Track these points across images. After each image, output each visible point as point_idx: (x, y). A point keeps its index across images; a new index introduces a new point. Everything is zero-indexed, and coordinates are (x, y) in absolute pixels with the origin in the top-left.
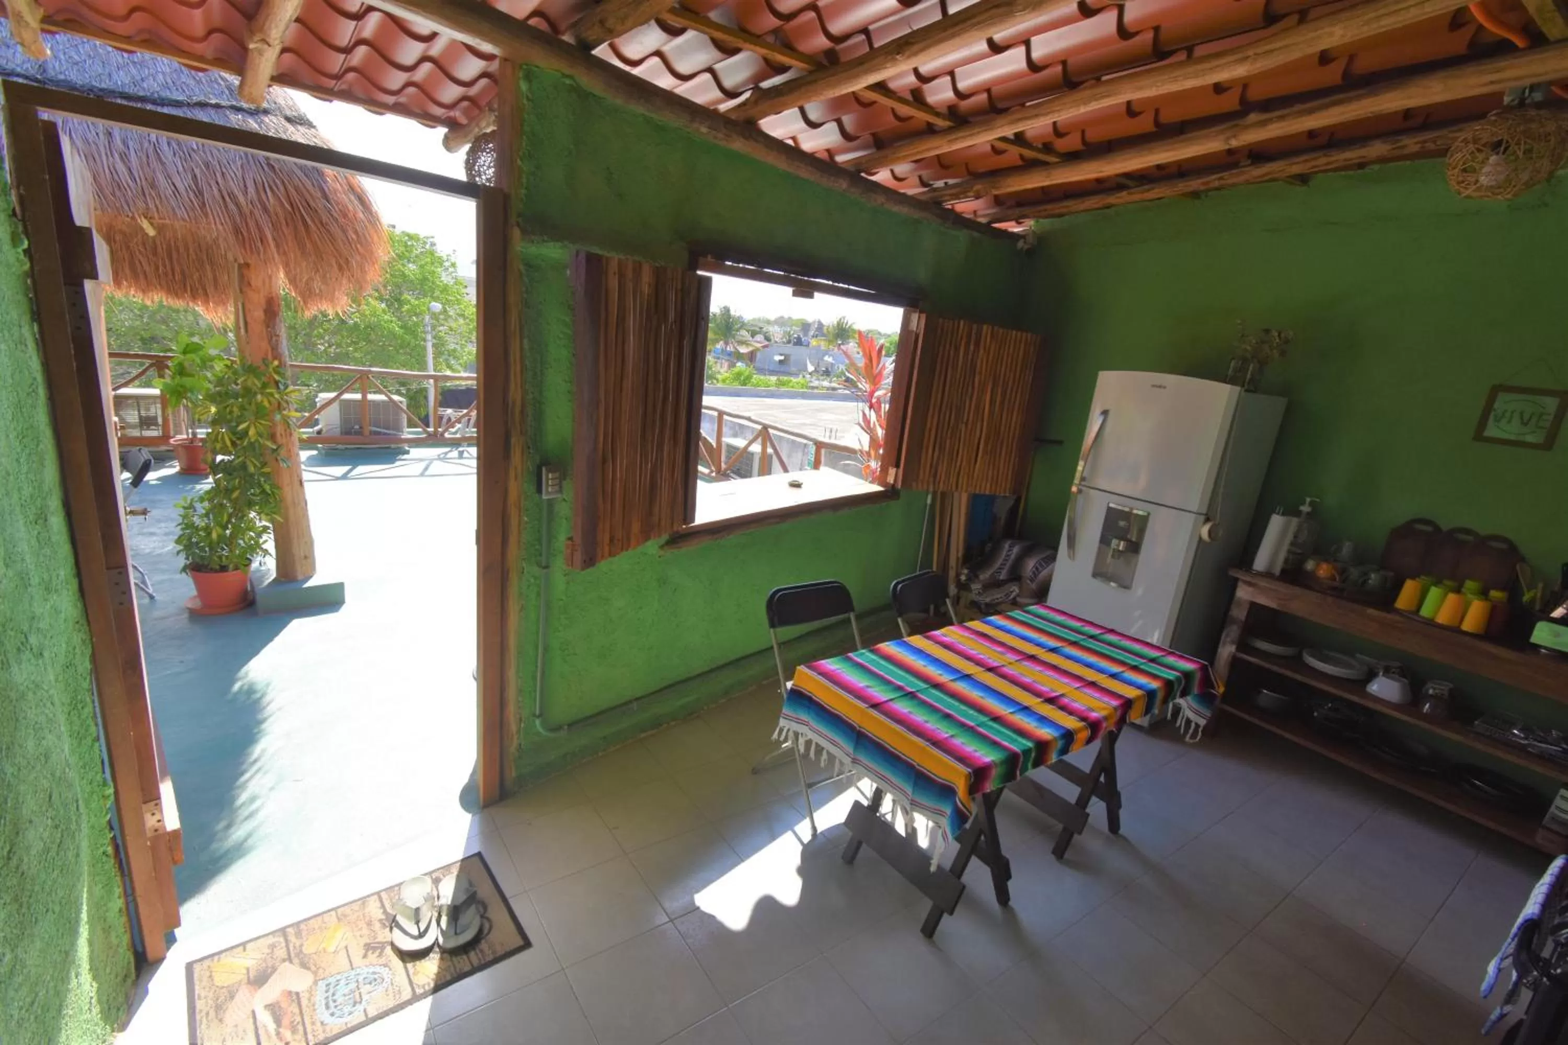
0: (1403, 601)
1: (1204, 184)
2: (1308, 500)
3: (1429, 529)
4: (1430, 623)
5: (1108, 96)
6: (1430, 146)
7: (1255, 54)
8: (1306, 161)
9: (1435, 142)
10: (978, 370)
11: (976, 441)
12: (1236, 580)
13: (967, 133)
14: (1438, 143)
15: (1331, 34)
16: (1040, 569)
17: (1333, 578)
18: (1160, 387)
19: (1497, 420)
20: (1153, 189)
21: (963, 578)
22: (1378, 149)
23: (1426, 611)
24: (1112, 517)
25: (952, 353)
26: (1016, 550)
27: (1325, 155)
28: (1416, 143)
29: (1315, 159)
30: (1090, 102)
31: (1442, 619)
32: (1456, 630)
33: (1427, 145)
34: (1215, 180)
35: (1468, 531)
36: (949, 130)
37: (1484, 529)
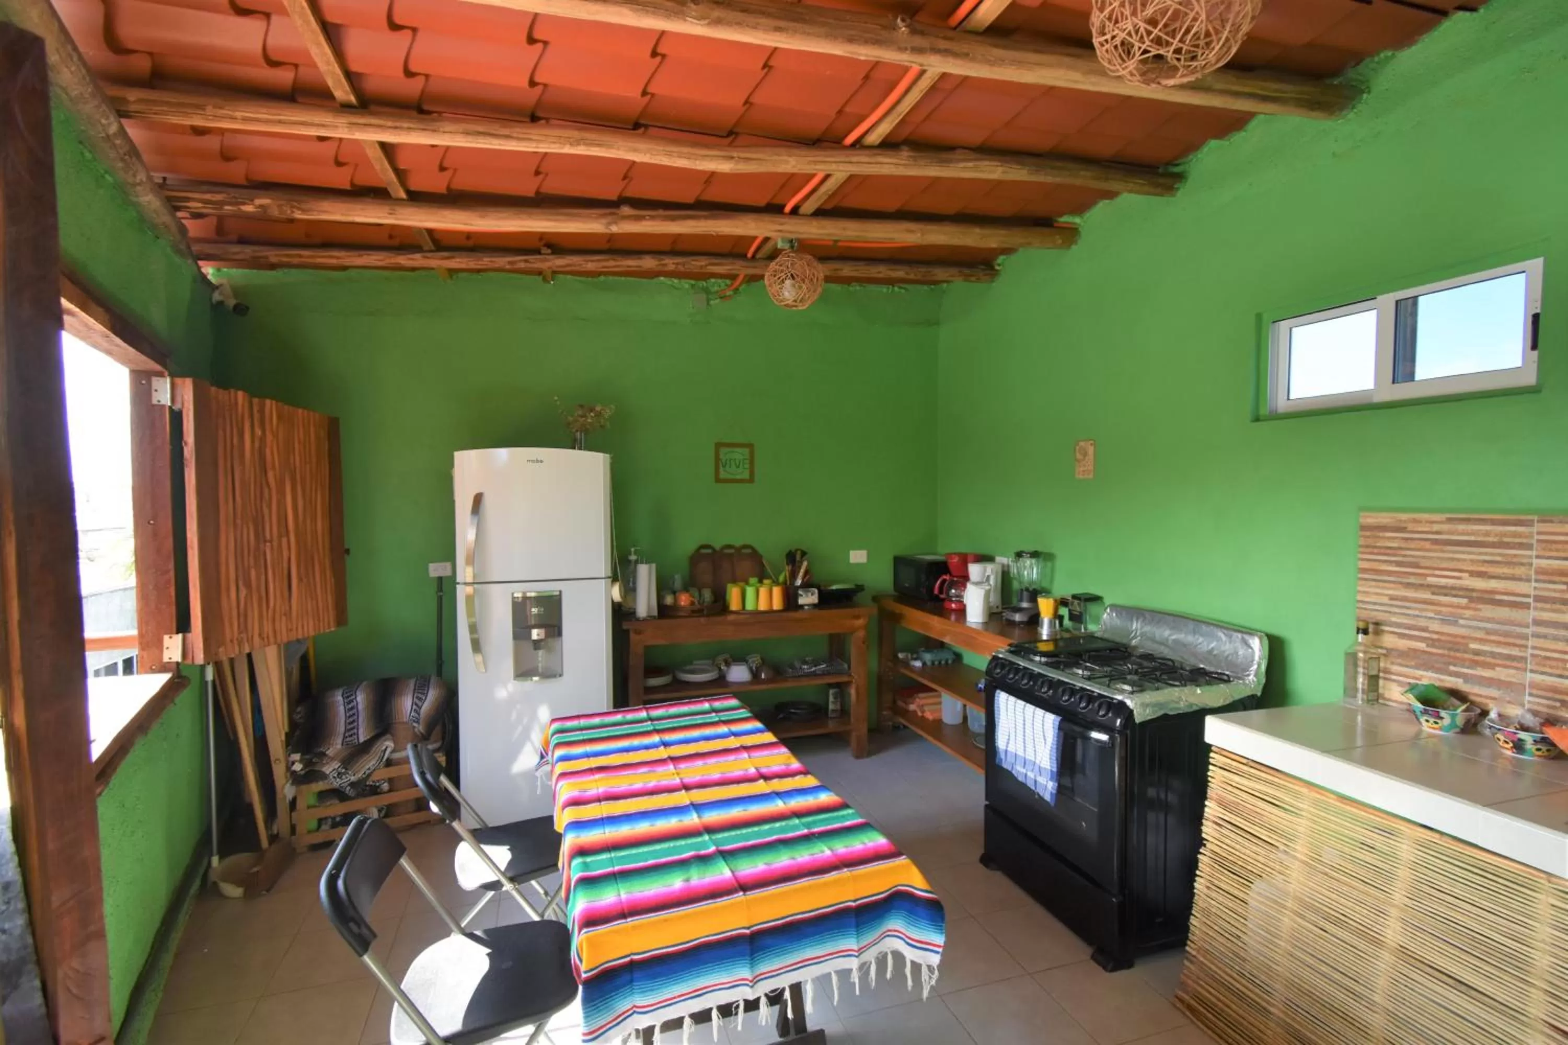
0: (734, 605)
1: (510, 263)
2: (633, 550)
3: (709, 551)
4: (757, 613)
5: (599, 145)
6: (681, 268)
7: (739, 158)
8: (599, 261)
9: (684, 265)
10: (269, 465)
11: (285, 565)
12: (627, 631)
13: (390, 124)
14: (686, 267)
15: (787, 162)
16: (420, 704)
17: (692, 603)
18: (537, 461)
19: (724, 466)
20: (453, 257)
21: (298, 767)
22: (648, 263)
23: (750, 606)
24: (519, 607)
25: (235, 441)
26: (361, 699)
27: (614, 260)
28: (673, 263)
29: (607, 260)
30: (578, 144)
31: (763, 607)
32: (771, 612)
33: (679, 266)
34: (521, 261)
35: (729, 547)
36: (346, 107)
37: (738, 543)
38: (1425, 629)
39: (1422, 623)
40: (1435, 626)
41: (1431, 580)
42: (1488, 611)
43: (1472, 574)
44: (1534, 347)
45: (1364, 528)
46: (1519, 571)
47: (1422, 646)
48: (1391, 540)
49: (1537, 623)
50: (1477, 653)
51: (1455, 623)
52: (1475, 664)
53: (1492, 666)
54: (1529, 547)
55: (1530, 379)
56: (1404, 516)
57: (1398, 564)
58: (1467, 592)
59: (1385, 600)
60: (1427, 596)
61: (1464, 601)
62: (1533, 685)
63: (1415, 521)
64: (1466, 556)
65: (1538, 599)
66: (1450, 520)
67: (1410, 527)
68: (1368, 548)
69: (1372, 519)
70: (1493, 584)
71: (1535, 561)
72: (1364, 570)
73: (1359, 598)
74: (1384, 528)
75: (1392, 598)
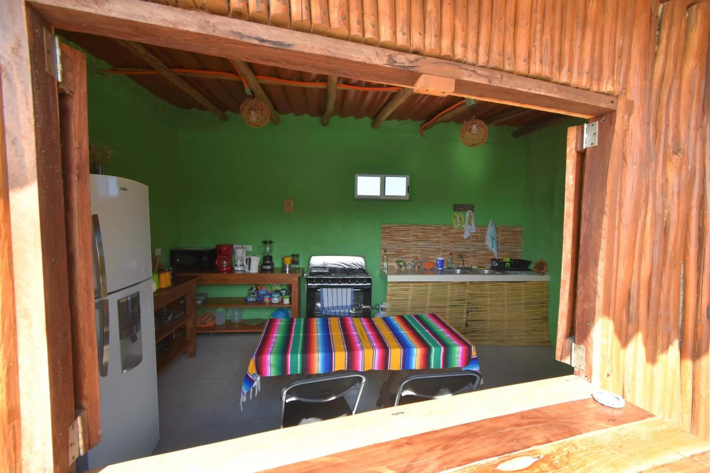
38: (394, 249)
39: (394, 248)
40: (396, 248)
41: (395, 239)
42: (405, 244)
43: (403, 237)
44: (408, 192)
45: (382, 228)
46: (410, 235)
47: (394, 253)
48: (388, 230)
49: (413, 245)
50: (403, 252)
51: (399, 247)
52: (403, 255)
53: (405, 254)
54: (410, 231)
55: (407, 198)
56: (390, 225)
57: (389, 236)
58: (401, 240)
59: (387, 244)
60: (395, 242)
61: (401, 242)
62: (412, 257)
63: (393, 226)
64: (402, 233)
65: (413, 240)
66: (399, 226)
67: (392, 227)
68: (383, 233)
69: (383, 226)
70: (406, 238)
71: (412, 233)
72: (382, 238)
73: (382, 244)
74: (386, 228)
75: (389, 243)
